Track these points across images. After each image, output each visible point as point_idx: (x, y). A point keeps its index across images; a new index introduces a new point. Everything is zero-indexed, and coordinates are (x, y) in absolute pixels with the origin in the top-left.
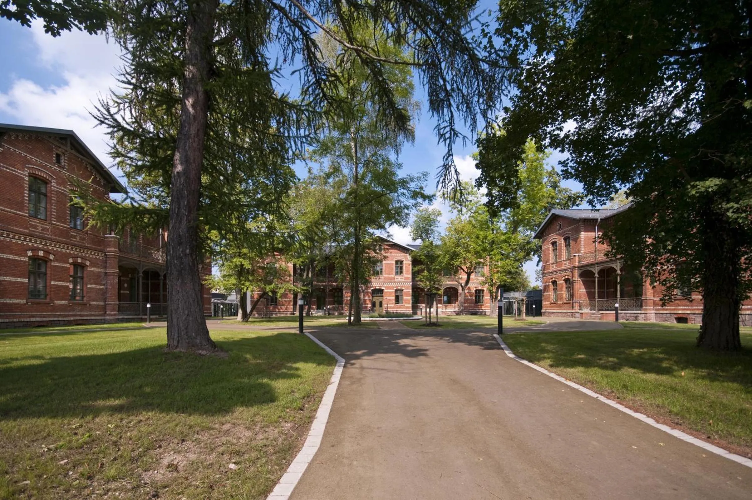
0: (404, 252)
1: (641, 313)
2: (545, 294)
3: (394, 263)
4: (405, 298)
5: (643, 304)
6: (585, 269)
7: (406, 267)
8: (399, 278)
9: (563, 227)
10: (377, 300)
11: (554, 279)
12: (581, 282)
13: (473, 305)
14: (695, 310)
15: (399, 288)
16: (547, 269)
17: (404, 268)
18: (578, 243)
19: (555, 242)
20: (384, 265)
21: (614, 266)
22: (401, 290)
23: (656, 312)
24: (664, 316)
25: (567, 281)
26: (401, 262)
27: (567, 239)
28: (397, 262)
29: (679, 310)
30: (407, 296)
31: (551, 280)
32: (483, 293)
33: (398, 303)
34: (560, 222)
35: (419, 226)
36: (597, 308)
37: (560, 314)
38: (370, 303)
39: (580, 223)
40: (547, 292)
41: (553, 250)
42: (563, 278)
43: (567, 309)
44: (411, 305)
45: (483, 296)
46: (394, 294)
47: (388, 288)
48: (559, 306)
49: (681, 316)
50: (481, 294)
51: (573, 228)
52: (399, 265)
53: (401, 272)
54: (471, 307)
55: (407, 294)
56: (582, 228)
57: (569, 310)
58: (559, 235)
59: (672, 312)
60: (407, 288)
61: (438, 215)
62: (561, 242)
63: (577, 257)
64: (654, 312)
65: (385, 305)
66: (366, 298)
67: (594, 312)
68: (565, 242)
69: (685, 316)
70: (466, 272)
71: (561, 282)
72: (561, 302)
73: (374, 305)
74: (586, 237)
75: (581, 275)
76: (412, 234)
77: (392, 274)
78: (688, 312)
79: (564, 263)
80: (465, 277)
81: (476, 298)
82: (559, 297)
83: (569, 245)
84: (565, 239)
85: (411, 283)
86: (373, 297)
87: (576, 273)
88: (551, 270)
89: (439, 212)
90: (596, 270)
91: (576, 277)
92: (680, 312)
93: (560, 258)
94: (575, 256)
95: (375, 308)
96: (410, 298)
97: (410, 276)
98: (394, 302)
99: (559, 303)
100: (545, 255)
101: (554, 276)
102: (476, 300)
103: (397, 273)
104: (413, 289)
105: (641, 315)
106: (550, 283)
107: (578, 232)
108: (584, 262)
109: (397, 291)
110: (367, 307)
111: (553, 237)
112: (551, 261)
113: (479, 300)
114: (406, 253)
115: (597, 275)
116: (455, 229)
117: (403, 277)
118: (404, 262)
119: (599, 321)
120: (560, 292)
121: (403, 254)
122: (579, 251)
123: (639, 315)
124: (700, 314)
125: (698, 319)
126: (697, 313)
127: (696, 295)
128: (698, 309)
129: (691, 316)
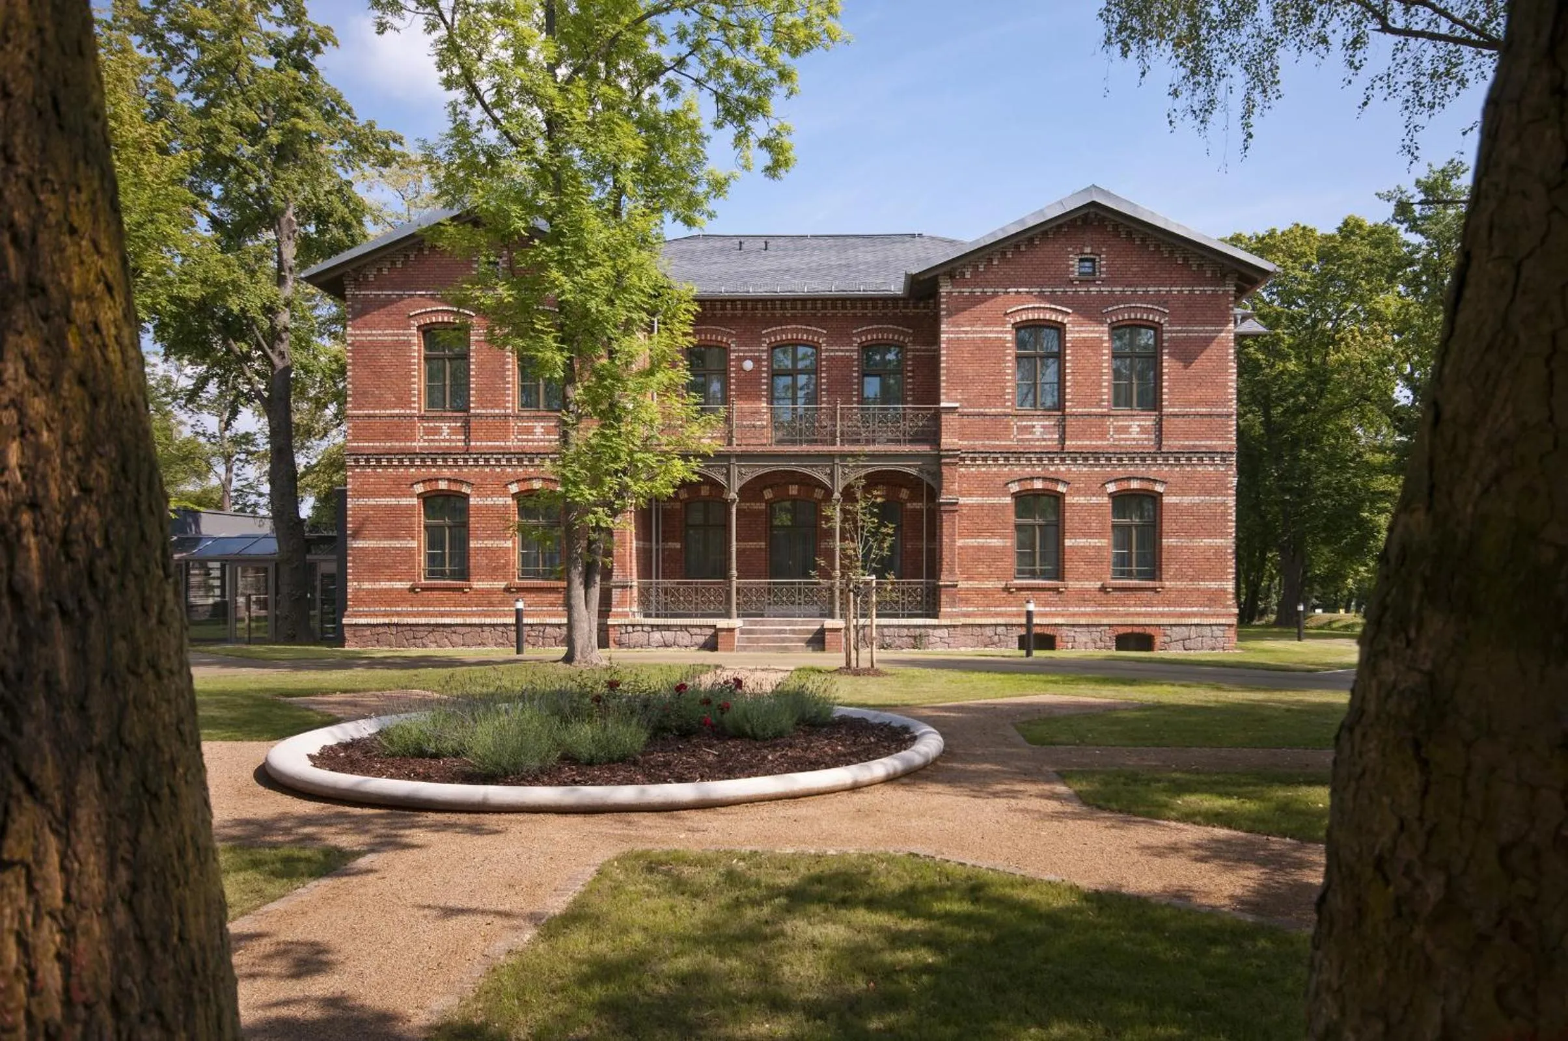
1: (935, 627)
5: (944, 598)
14: (1074, 615)
16: (391, 437)
21: (818, 474)
23: (965, 621)
24: (989, 632)
31: (420, 489)
41: (427, 358)
48: (481, 600)
59: (1014, 620)
71: (495, 502)
72: (493, 585)
78: (1059, 621)
79: (517, 425)
92: (1037, 621)
99: (476, 586)
105: (938, 632)
112: (420, 405)
120: (486, 544)
123: (930, 631)
124: (1088, 625)
125: (1083, 637)
126: (1083, 621)
127: (1077, 580)
128: (1084, 614)
129: (1065, 631)
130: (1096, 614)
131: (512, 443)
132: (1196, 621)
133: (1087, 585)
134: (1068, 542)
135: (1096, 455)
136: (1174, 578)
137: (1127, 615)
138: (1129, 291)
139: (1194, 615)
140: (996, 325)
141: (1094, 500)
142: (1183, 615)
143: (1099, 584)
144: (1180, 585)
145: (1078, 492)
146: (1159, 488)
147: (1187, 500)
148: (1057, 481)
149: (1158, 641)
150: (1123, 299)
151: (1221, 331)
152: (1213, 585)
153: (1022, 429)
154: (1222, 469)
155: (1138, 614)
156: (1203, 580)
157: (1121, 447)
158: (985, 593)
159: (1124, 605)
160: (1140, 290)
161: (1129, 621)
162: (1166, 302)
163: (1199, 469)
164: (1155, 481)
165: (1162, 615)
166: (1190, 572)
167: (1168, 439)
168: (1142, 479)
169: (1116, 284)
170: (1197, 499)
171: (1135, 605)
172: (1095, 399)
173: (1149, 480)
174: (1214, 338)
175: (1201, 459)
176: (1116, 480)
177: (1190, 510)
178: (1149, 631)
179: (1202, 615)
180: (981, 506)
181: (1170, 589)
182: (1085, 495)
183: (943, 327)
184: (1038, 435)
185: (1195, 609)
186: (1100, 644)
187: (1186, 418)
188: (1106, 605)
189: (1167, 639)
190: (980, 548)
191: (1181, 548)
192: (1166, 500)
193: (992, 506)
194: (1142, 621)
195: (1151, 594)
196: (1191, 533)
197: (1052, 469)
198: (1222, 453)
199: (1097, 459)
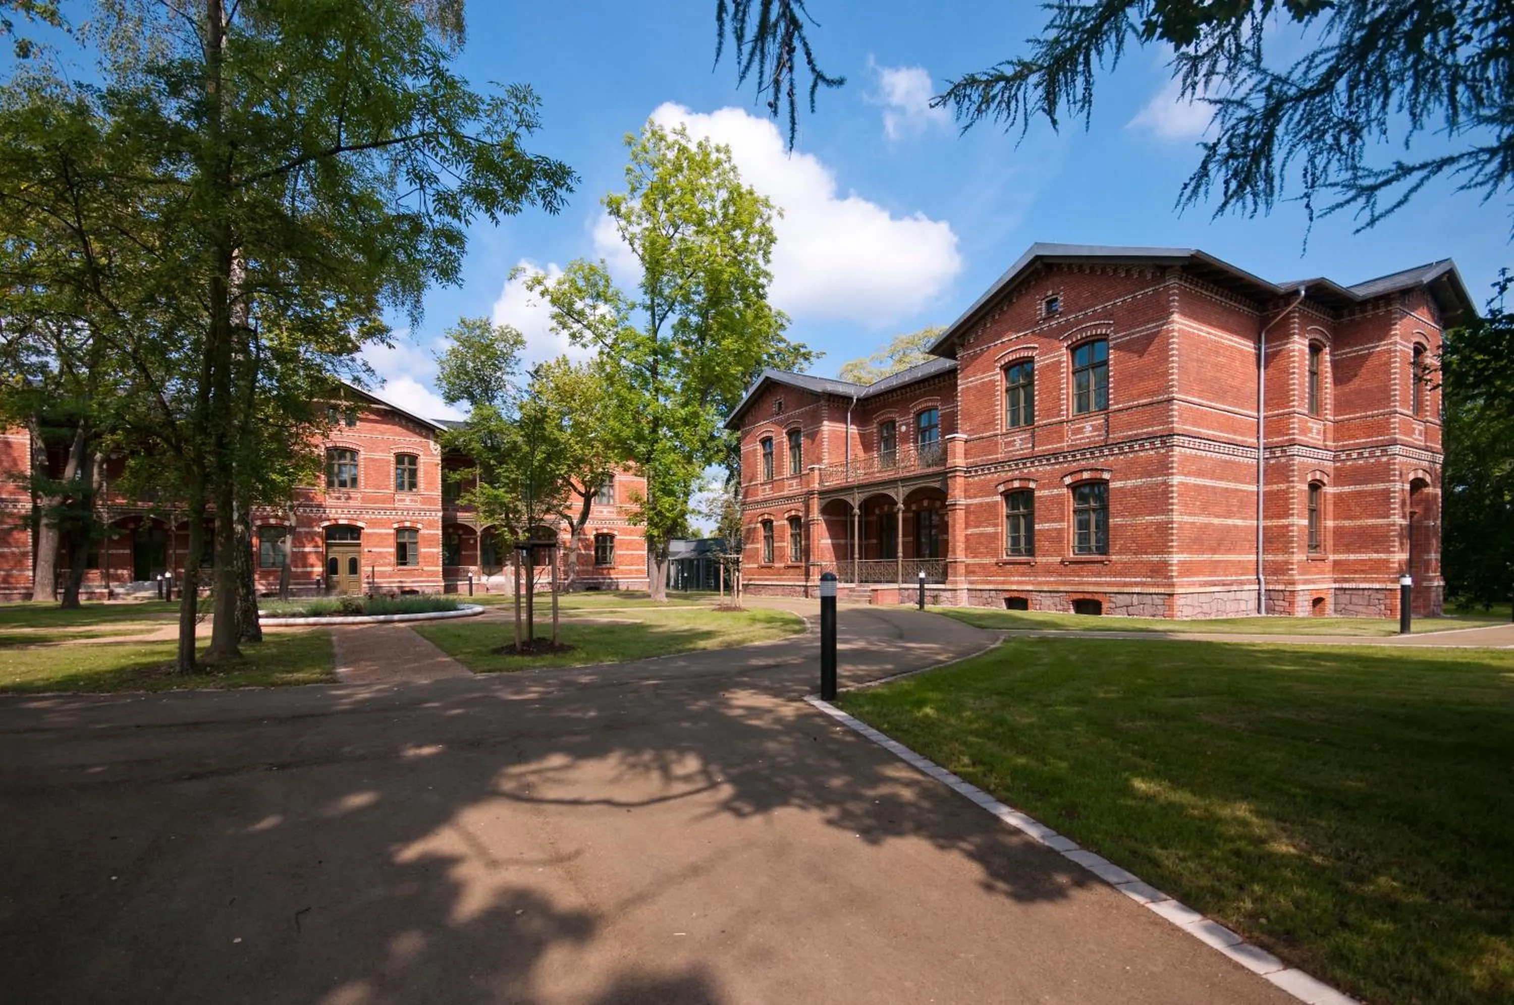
0: (420, 434)
1: (944, 590)
2: (748, 546)
3: (392, 459)
4: (423, 550)
5: (950, 571)
6: (835, 496)
7: (426, 473)
8: (406, 499)
9: (787, 407)
10: (342, 556)
11: (766, 517)
12: (824, 525)
13: (590, 568)
14: (1039, 583)
15: (408, 524)
16: (752, 496)
17: (421, 474)
18: (817, 442)
19: (769, 439)
20: (362, 464)
21: (891, 493)
22: (414, 531)
23: (970, 587)
24: (986, 594)
25: (794, 521)
26: (413, 459)
27: (793, 434)
28: (400, 458)
29: (1012, 583)
30: (430, 546)
31: (760, 519)
32: (612, 542)
33: (405, 564)
34: (780, 397)
35: (463, 365)
36: (856, 578)
37: (779, 590)
38: (320, 564)
39: (822, 402)
40: (753, 542)
41: (764, 455)
42: (786, 516)
43: (794, 580)
44: (440, 569)
45: (612, 548)
46: (392, 541)
47: (373, 523)
48: (778, 572)
49: (1016, 594)
50: (608, 544)
51: (806, 412)
52: (406, 465)
53: (413, 485)
54: (587, 572)
55: (430, 542)
56: (825, 412)
57: (798, 580)
58: (779, 424)
59: (1000, 587)
60: (430, 525)
61: (515, 343)
62: (782, 438)
63: (817, 472)
64: (966, 586)
65: (365, 569)
66: (307, 549)
67: (852, 585)
68: (790, 440)
69: (1023, 596)
70: (580, 493)
71: (781, 523)
72: (782, 565)
73: (331, 567)
74: (833, 433)
75: (824, 511)
76: (444, 384)
77: (387, 488)
78: (1030, 588)
79: (787, 483)
80: (578, 503)
81: (597, 553)
82: (776, 553)
83: (798, 446)
84: (790, 434)
85: (440, 514)
86: (328, 546)
87: (816, 505)
88: (760, 497)
89: (518, 335)
90: (855, 500)
91: (815, 514)
92: (1014, 587)
93: (780, 473)
94: (812, 469)
95: (335, 577)
96: (438, 550)
97: (437, 493)
98: (393, 559)
99: (776, 565)
100: (749, 467)
101: (767, 510)
102: (597, 558)
103: (400, 487)
104: (445, 528)
105: (946, 594)
106: (759, 525)
107: (817, 420)
108: (830, 484)
109: (400, 531)
110: (310, 573)
111: (764, 427)
112: (761, 478)
113: (605, 558)
114: (427, 437)
115: (857, 511)
116: (557, 387)
117: (419, 498)
118: (422, 459)
119: (868, 606)
120: (779, 544)
121: (418, 439)
122: (819, 460)
123: (942, 593)
124: (1050, 592)
125: (1047, 602)
126: (1046, 589)
127: (1044, 556)
128: (1047, 583)
129: (1034, 596)
130: (1056, 583)
131: (785, 493)
132: (1137, 590)
133: (1051, 559)
134: (1037, 527)
135: (1055, 455)
136: (1120, 552)
137: (1080, 584)
138: (1081, 315)
139: (1136, 584)
140: (990, 371)
141: (1055, 491)
142: (1125, 584)
143: (1059, 559)
144: (1125, 558)
145: (1043, 487)
146: (1106, 476)
147: (1130, 483)
148: (1029, 480)
149: (1105, 606)
150: (1078, 322)
151: (1164, 324)
152: (1155, 558)
153: (1008, 444)
154: (1163, 451)
155: (1089, 583)
156: (1146, 553)
157: (1076, 445)
158: (983, 566)
159: (1078, 576)
160: (1090, 311)
161: (1080, 588)
162: (1111, 315)
163: (1142, 454)
164: (1102, 470)
165: (1109, 584)
166: (1134, 546)
167: (1114, 432)
168: (1091, 470)
169: (1071, 312)
170: (1139, 482)
171: (1087, 576)
172: (1055, 411)
173: (1097, 470)
174: (1158, 332)
175: (1142, 445)
176: (1071, 474)
177: (1134, 491)
178: (1097, 597)
179: (1143, 584)
180: (981, 505)
181: (1116, 563)
182: (1049, 488)
183: (959, 382)
184: (1018, 447)
185: (1138, 579)
186: (1059, 607)
187: (1129, 411)
188: (1065, 576)
189: (1113, 605)
190: (981, 534)
191: (1126, 525)
192: (1112, 485)
193: (988, 503)
194: (1091, 589)
195: (1100, 565)
196: (1135, 512)
197: (1026, 471)
198: (1161, 436)
199: (1056, 458)
